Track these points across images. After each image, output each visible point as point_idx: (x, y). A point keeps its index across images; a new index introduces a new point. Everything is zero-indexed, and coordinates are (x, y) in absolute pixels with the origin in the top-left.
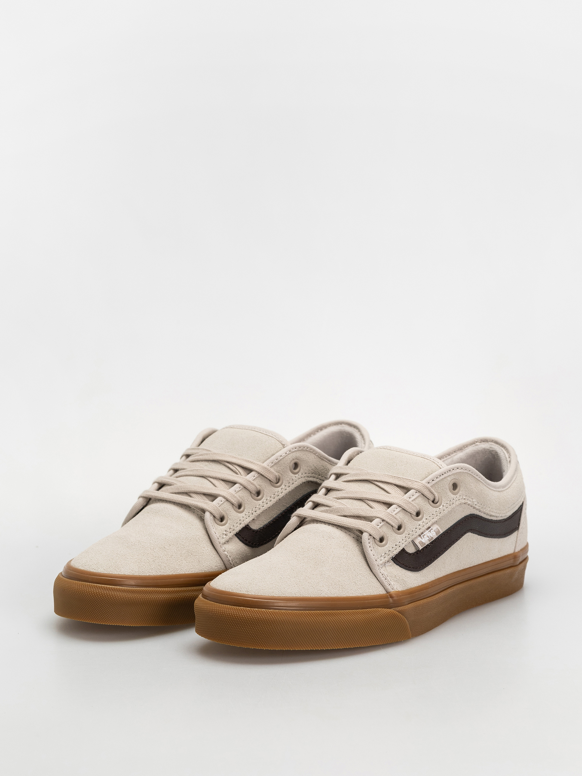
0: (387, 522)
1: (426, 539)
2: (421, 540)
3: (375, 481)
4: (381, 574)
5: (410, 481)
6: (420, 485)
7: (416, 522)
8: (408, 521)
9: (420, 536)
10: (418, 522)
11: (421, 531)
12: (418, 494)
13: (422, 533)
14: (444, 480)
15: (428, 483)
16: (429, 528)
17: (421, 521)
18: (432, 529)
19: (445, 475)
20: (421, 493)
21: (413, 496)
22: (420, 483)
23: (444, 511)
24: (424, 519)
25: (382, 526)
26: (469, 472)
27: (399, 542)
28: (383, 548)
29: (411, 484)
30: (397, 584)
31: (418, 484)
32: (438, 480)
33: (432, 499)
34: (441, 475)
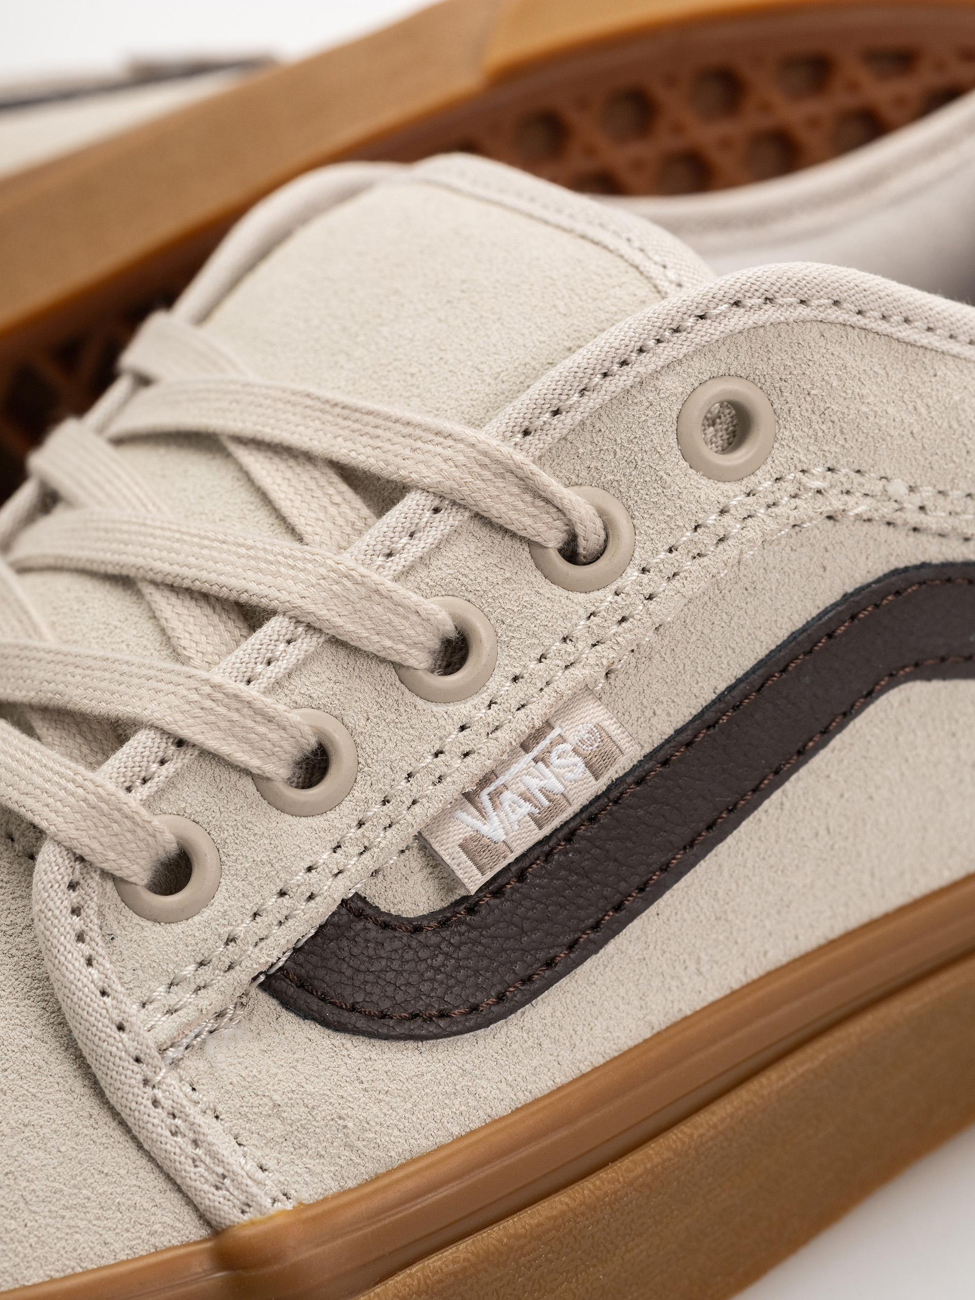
0: (206, 754)
1: (514, 817)
2: (478, 824)
3: (240, 440)
4: (157, 1116)
5: (409, 430)
6: (461, 459)
7: (439, 709)
8: (374, 711)
9: (469, 797)
10: (451, 708)
11: (475, 766)
12: (450, 519)
13: (485, 781)
14: (640, 397)
15: (526, 433)
16: (537, 735)
17: (476, 700)
18: (562, 739)
19: (643, 366)
20: (467, 514)
21: (412, 535)
22: (461, 446)
23: (652, 605)
24: (499, 684)
25: (171, 783)
26: (835, 314)
27: (309, 869)
28: (177, 928)
29: (407, 452)
30: (285, 1158)
31: (449, 453)
32: (593, 401)
33: (553, 538)
34: (615, 367)
